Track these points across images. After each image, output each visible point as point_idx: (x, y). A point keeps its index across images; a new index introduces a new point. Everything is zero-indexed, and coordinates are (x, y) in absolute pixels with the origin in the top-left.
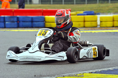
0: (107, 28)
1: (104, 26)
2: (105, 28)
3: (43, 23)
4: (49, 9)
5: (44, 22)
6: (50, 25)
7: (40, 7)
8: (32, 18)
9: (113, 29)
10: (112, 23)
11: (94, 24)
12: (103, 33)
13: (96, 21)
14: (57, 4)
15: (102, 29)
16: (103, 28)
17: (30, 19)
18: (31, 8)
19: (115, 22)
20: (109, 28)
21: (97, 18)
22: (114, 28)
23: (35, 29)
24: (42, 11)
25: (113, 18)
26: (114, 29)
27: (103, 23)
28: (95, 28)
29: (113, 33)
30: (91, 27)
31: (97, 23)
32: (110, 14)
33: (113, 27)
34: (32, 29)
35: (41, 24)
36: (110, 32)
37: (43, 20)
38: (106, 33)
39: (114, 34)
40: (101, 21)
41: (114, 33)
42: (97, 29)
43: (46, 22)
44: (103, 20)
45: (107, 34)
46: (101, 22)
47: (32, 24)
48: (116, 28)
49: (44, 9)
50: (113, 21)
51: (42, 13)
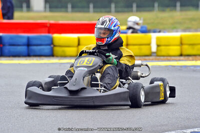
0: (168, 57)
1: (163, 53)
2: (165, 58)
3: (48, 47)
4: (61, 22)
5: (52, 46)
6: (63, 51)
7: (46, 17)
8: (28, 38)
9: (179, 60)
10: (178, 48)
11: (145, 50)
12: (160, 67)
13: (149, 44)
14: (80, 12)
15: (159, 60)
16: (162, 58)
17: (25, 41)
18: (29, 18)
19: (185, 47)
20: (173, 58)
21: (150, 39)
22: (182, 58)
23: (33, 60)
24: (48, 25)
25: (181, 39)
26: (182, 60)
27: (162, 48)
28: (147, 58)
29: (179, 68)
30: (140, 56)
31: (150, 49)
32: (177, 32)
33: (181, 55)
34: (28, 58)
35: (46, 49)
36: (174, 66)
37: (49, 42)
38: (167, 66)
39: (180, 70)
40: (159, 44)
41: (181, 66)
42: (149, 59)
43: (55, 46)
44: (162, 43)
45: (168, 70)
46: (158, 46)
47: (28, 49)
48: (186, 58)
49: (52, 22)
50: (181, 44)
51: (47, 29)
